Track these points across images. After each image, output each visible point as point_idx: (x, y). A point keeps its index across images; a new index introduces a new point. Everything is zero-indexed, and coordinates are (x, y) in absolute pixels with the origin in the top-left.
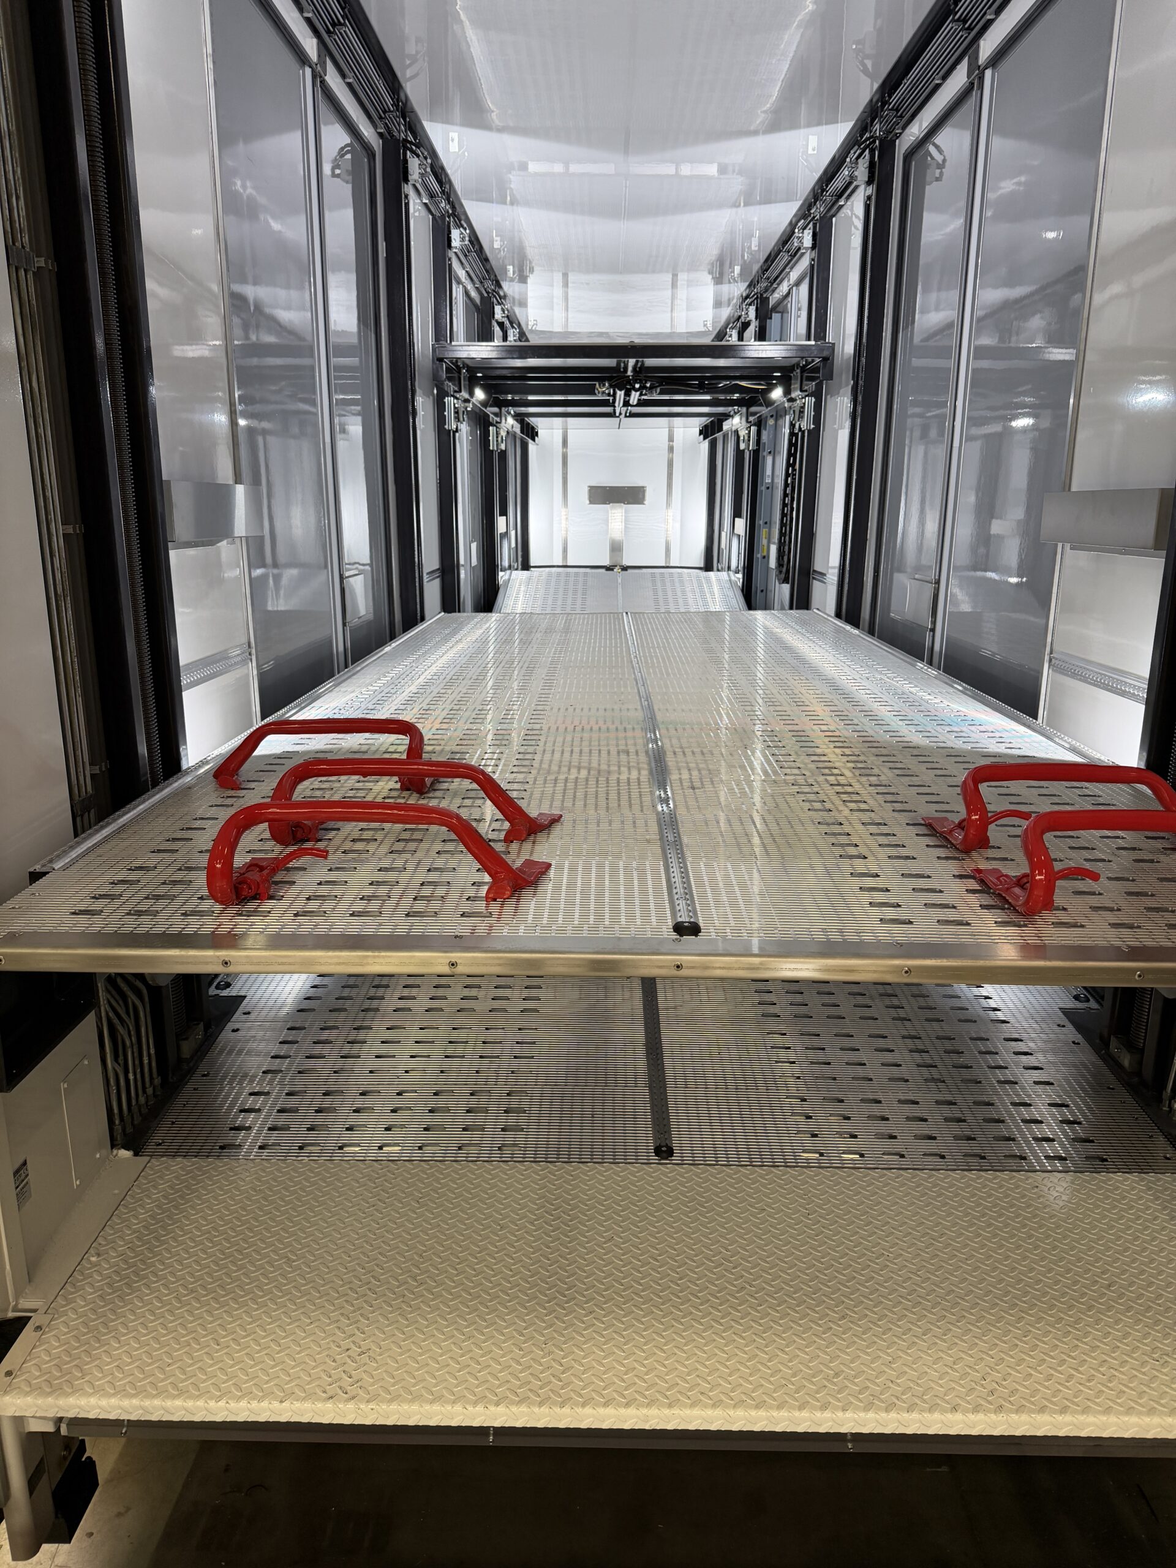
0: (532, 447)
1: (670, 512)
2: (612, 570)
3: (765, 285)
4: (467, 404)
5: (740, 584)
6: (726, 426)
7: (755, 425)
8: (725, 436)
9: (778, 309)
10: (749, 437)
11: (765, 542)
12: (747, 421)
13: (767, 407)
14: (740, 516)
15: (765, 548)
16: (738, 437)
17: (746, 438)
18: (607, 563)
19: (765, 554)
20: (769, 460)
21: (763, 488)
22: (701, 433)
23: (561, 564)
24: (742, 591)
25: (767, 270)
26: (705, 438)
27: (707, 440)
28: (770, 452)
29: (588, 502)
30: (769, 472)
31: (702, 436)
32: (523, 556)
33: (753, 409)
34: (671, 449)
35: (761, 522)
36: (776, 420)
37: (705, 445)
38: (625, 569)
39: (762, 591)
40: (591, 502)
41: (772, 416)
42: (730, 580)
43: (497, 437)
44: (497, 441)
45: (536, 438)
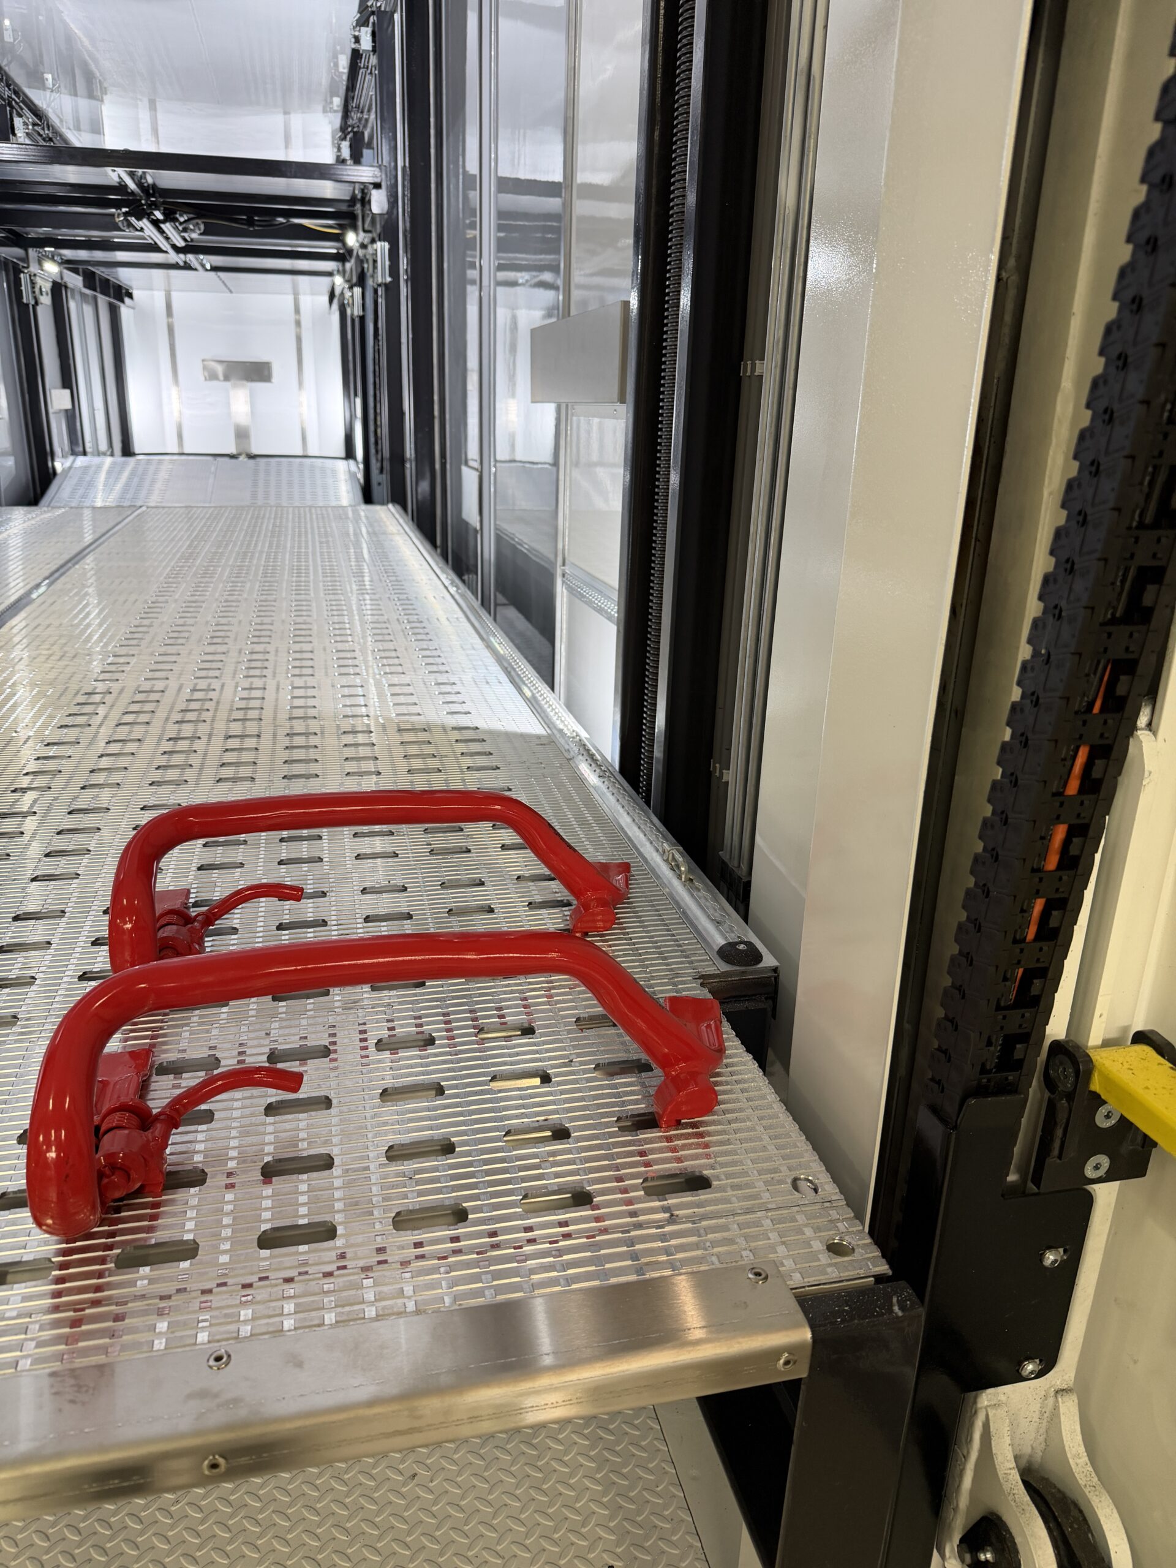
0: (125, 311)
1: (304, 393)
2: (238, 459)
3: (357, 116)
5: (360, 475)
10: (353, 300)
18: (233, 450)
22: (330, 301)
23: (176, 452)
29: (203, 378)
32: (124, 442)
40: (207, 379)
43: (33, 288)
44: (34, 292)
45: (127, 300)
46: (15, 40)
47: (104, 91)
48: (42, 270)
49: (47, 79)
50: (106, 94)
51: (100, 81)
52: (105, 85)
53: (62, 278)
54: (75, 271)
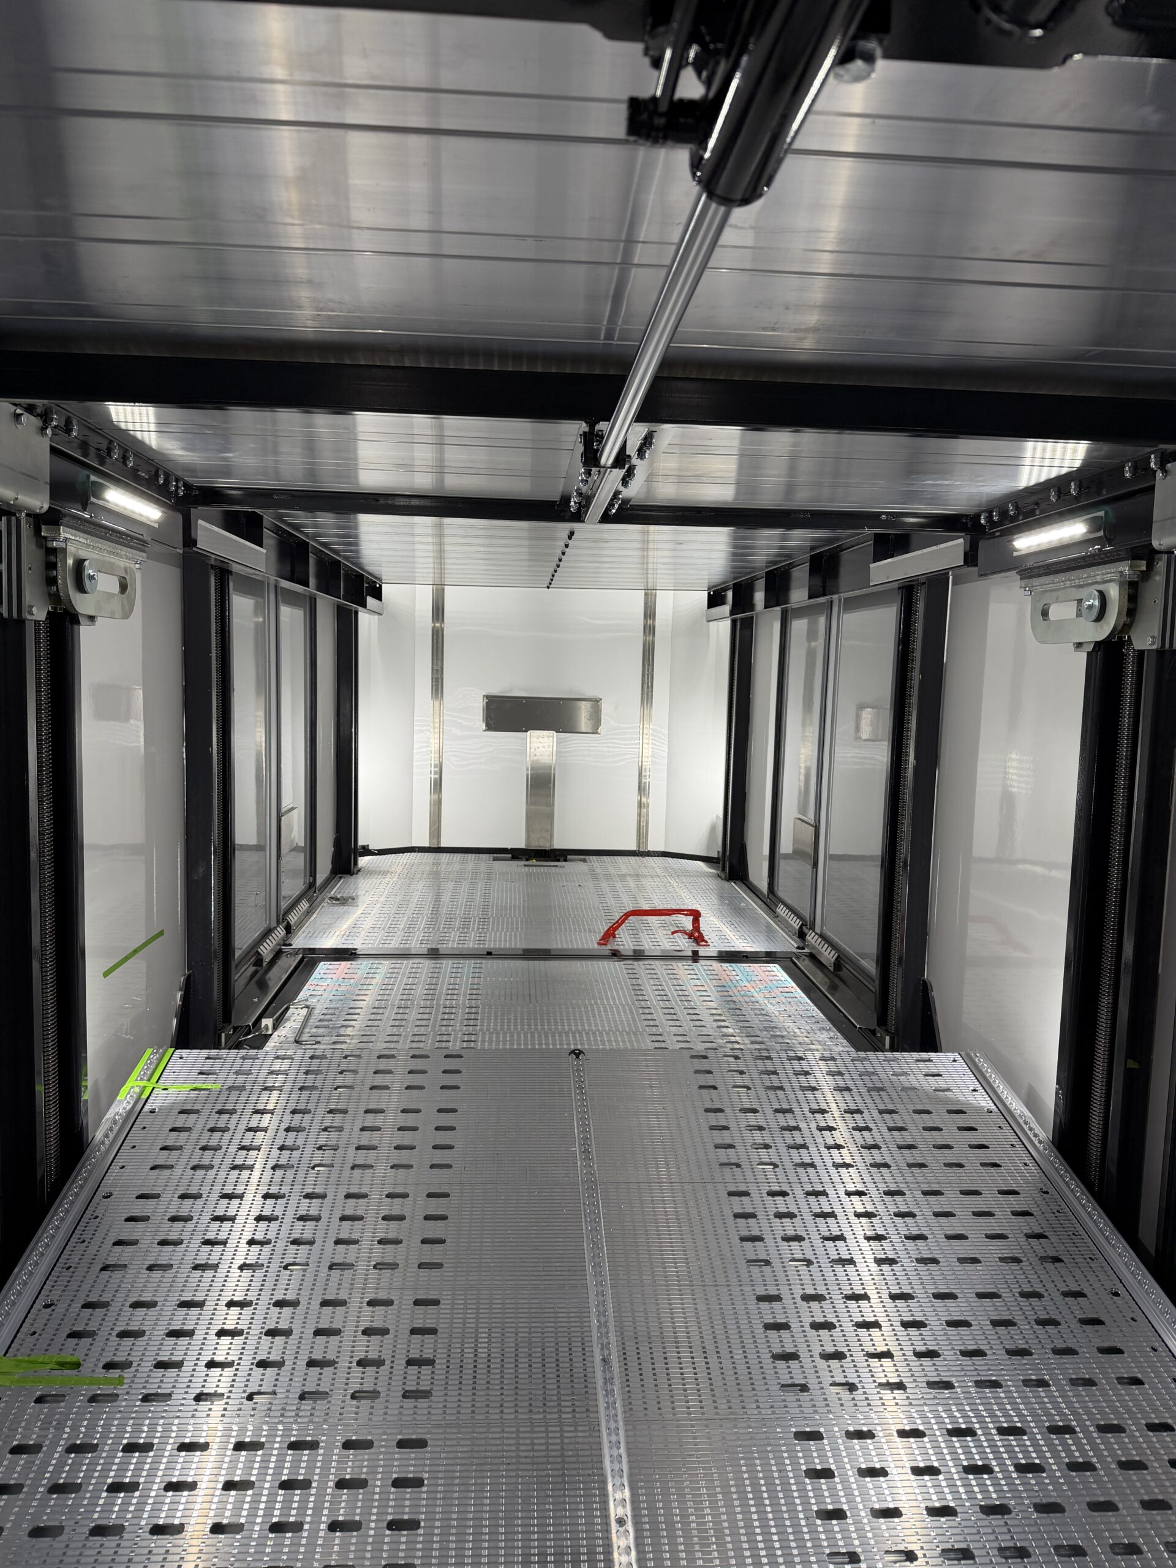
18: (518, 842)
23: (426, 844)
29: (484, 727)
34: (649, 630)
40: (490, 726)
45: (370, 601)
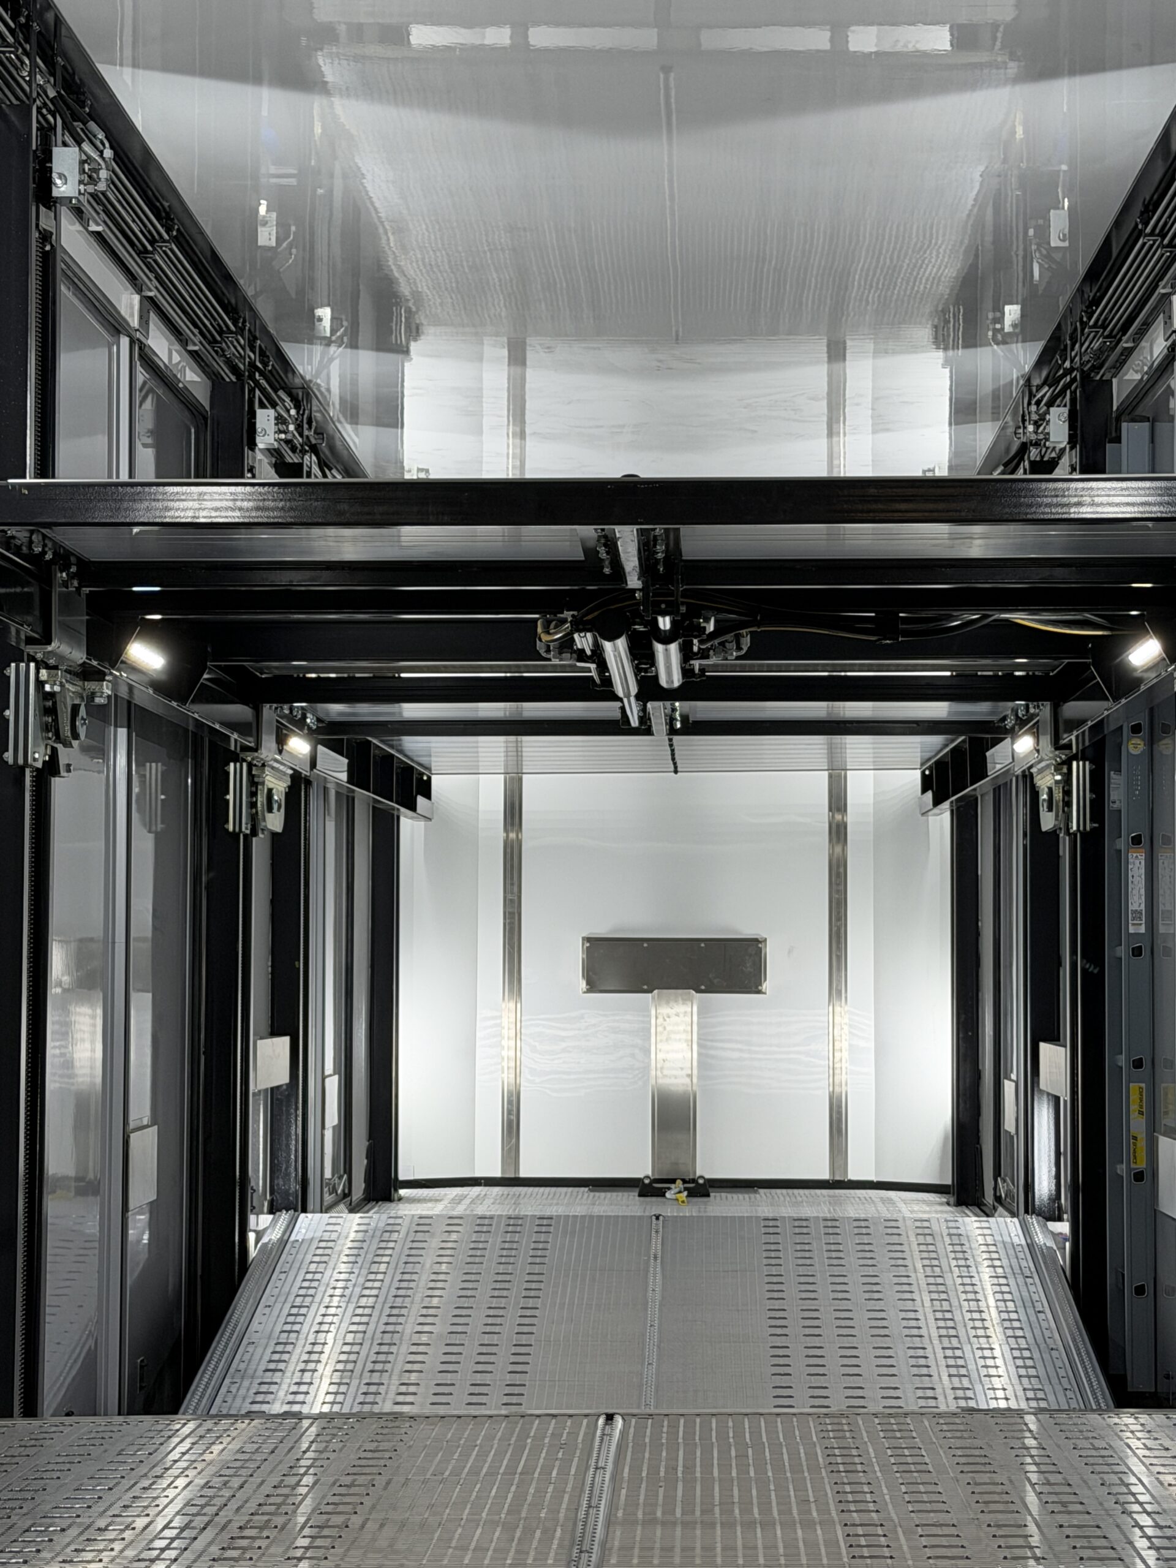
0: (410, 827)
1: (843, 1013)
2: (661, 1193)
3: (1096, 345)
4: (91, 686)
5: (1064, 1258)
6: (998, 758)
7: (1081, 756)
8: (1000, 791)
9: (1139, 411)
10: (1067, 793)
11: (1138, 1125)
12: (1057, 746)
13: (1116, 699)
14: (1054, 1038)
15: (1142, 1144)
16: (1035, 794)
17: (1058, 795)
18: (642, 1168)
19: (1142, 1164)
20: (1136, 864)
21: (1122, 951)
22: (927, 784)
24: (1074, 1285)
25: (1096, 302)
26: (937, 802)
27: (946, 805)
28: (1137, 841)
29: (583, 985)
30: (1136, 901)
31: (929, 795)
32: (371, 1154)
33: (1073, 708)
34: (838, 833)
35: (1122, 1060)
36: (1151, 742)
37: (941, 821)
38: (700, 1189)
39: (1140, 1290)
40: (593, 985)
41: (1136, 729)
42: (1031, 1246)
43: (253, 794)
44: (253, 805)
45: (421, 800)
46: (279, 241)
47: (415, 332)
48: (280, 752)
49: (320, 320)
50: (415, 340)
51: (409, 311)
52: (421, 318)
53: (313, 764)
54: (336, 747)
